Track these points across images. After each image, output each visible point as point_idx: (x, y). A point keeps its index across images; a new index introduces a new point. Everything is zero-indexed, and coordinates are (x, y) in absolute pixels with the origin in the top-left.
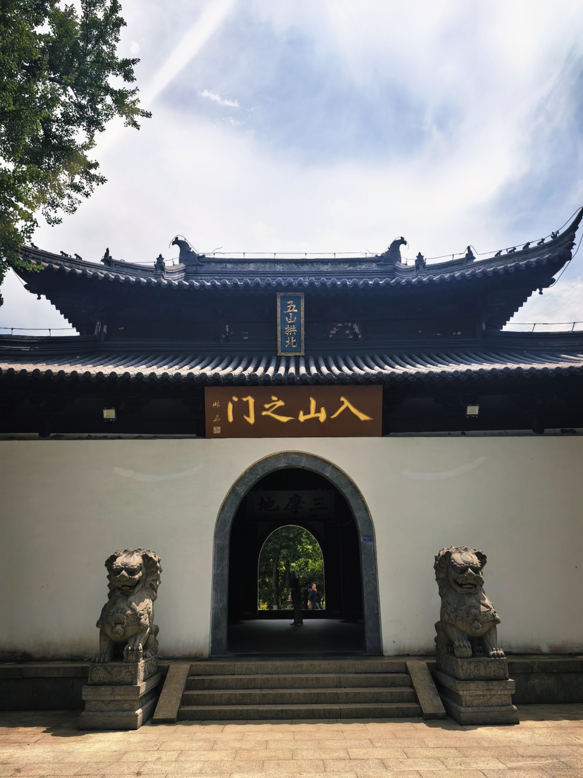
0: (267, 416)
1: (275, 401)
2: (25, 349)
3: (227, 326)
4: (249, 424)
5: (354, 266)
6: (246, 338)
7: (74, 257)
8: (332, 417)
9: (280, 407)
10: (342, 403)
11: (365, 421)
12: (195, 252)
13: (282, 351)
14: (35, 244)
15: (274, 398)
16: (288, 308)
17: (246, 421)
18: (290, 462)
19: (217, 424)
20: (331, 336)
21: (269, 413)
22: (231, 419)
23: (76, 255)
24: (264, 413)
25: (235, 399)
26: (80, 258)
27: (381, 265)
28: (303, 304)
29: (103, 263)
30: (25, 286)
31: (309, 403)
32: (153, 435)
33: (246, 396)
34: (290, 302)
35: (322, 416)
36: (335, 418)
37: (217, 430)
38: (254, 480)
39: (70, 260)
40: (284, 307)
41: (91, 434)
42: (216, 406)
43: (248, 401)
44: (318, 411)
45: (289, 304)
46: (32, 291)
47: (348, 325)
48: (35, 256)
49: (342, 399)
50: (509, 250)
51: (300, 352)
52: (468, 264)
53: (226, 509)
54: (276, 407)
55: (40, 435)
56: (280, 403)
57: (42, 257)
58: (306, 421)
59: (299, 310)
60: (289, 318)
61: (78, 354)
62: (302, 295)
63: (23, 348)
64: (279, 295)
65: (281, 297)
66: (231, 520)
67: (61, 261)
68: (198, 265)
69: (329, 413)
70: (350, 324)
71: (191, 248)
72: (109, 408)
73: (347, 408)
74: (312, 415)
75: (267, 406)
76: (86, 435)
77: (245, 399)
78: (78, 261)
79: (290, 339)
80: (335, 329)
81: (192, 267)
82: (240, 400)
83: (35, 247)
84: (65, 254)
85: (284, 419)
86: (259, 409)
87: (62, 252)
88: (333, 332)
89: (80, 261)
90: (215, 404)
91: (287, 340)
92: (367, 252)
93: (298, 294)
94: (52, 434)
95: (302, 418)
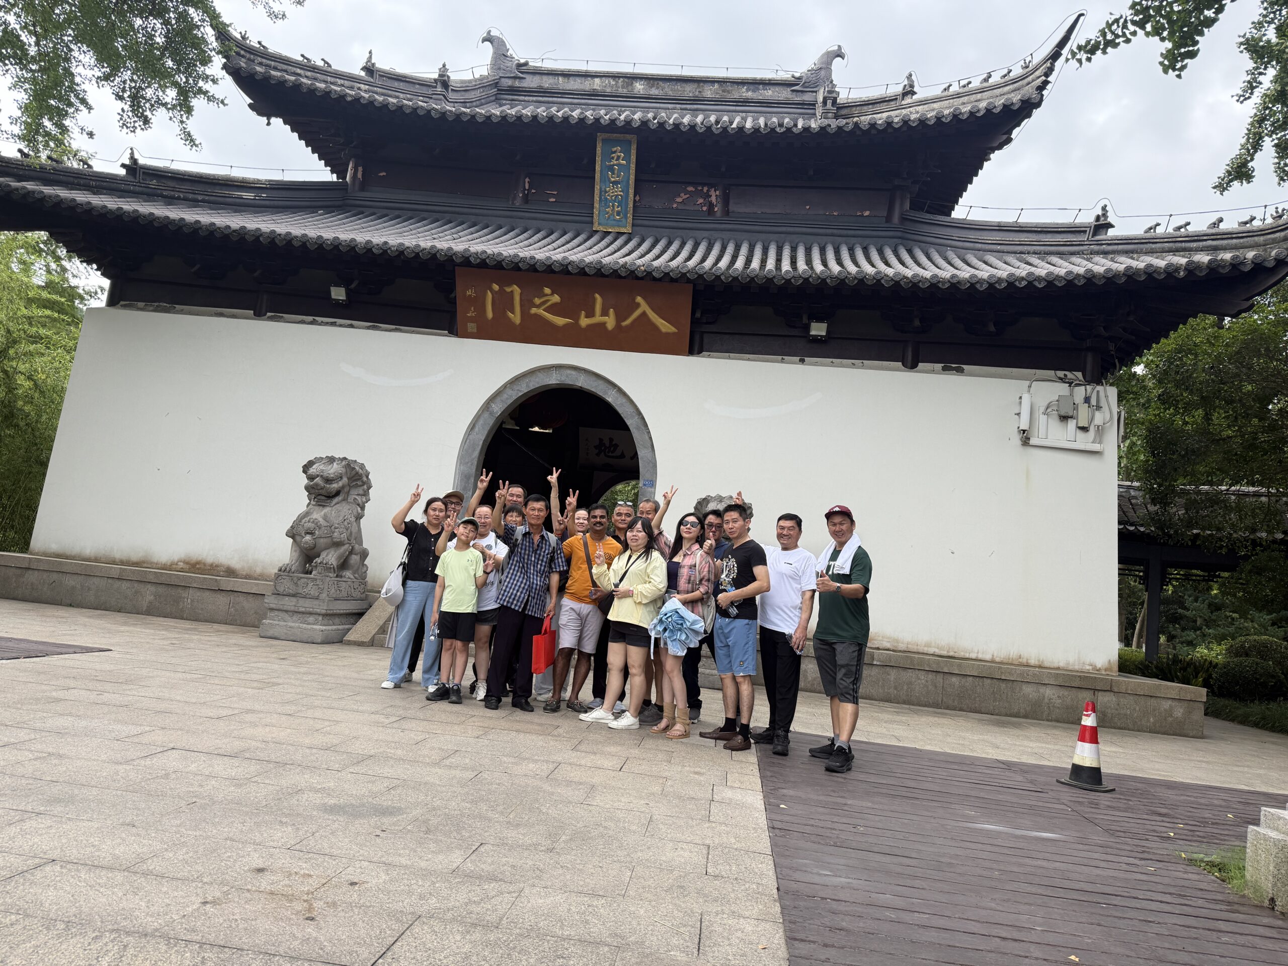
0: (536, 315)
1: (547, 295)
2: (248, 195)
3: (527, 180)
4: (513, 324)
5: (754, 91)
6: (553, 200)
7: (321, 64)
8: (624, 324)
9: (555, 304)
10: (638, 305)
11: (667, 334)
12: (514, 56)
13: (599, 224)
14: (263, 43)
15: (547, 291)
16: (613, 158)
17: (509, 319)
18: (563, 379)
19: (472, 319)
20: (675, 206)
21: (541, 311)
22: (490, 315)
23: (323, 60)
24: (534, 310)
25: (496, 287)
26: (329, 66)
27: (797, 91)
28: (634, 152)
29: (363, 74)
30: (250, 106)
31: (594, 300)
32: (394, 327)
33: (510, 285)
34: (614, 149)
35: (610, 322)
36: (627, 326)
37: (472, 327)
38: (515, 398)
39: (314, 69)
40: (608, 156)
41: (317, 318)
42: (470, 296)
43: (512, 292)
44: (605, 313)
45: (615, 152)
46: (260, 114)
47: (702, 190)
48: (264, 61)
49: (639, 299)
50: (963, 83)
51: (625, 227)
52: (903, 102)
53: (476, 429)
54: (549, 304)
55: (255, 314)
56: (556, 298)
57: (273, 63)
58: (589, 326)
59: (629, 162)
60: (613, 173)
61: (321, 207)
62: (633, 138)
63: (246, 195)
64: (600, 136)
65: (603, 140)
66: (481, 443)
67: (301, 69)
68: (515, 78)
69: (620, 318)
70: (705, 189)
71: (508, 50)
72: (337, 285)
73: (644, 314)
74: (598, 319)
75: (537, 301)
76: (310, 318)
77: (508, 290)
78: (326, 72)
79: (613, 206)
80: (682, 195)
81: (507, 80)
82: (502, 290)
83: (264, 47)
84: (307, 59)
85: (560, 321)
86: (526, 304)
87: (302, 56)
88: (679, 200)
89: (329, 69)
90: (469, 293)
91: (609, 207)
92: (779, 68)
93: (628, 137)
94: (269, 314)
95: (584, 322)
